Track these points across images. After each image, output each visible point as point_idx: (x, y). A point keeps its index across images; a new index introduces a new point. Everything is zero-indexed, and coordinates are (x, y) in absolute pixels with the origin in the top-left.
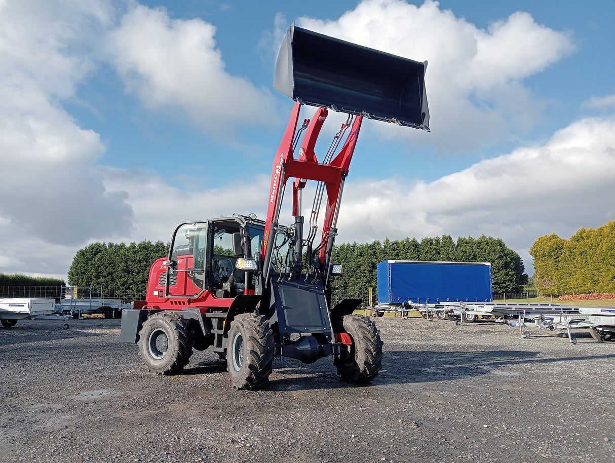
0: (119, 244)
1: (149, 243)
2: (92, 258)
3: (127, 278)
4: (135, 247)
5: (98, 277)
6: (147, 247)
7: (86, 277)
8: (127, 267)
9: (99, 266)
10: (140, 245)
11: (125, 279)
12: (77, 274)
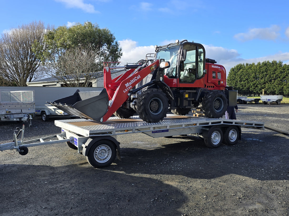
0: (251, 63)
1: (268, 62)
2: (238, 72)
3: (256, 81)
4: (260, 65)
5: (241, 81)
6: (267, 64)
7: (235, 81)
8: (256, 75)
9: (241, 76)
10: (263, 63)
11: (255, 82)
12: (231, 80)
